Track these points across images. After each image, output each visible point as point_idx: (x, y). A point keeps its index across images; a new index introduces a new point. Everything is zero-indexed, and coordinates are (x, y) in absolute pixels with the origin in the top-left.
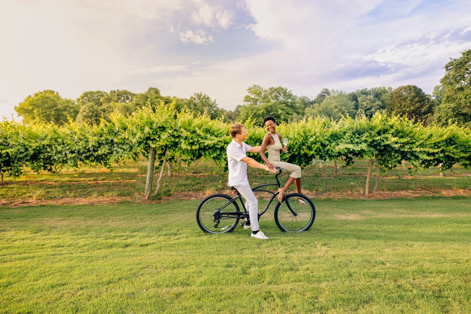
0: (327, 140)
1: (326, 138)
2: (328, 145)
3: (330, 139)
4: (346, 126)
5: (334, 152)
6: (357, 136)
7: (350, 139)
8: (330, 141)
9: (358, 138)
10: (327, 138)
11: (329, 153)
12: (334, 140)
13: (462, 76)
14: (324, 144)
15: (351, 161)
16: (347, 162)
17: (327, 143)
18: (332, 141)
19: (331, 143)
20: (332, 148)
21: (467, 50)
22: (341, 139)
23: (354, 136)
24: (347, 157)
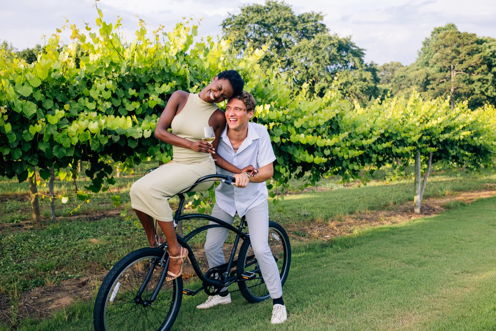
0: (31, 98)
1: (27, 91)
2: (35, 117)
3: (39, 96)
4: (94, 58)
5: (61, 146)
6: (132, 92)
7: (109, 100)
8: (40, 105)
9: (133, 99)
10: (31, 91)
11: (42, 147)
12: (55, 101)
13: (242, 42)
14: (22, 114)
15: (105, 179)
16: (94, 181)
17: (31, 109)
18: (49, 104)
19: (46, 111)
20: (53, 131)
21: (246, 6)
22: (81, 100)
23: (121, 93)
24: (96, 166)
